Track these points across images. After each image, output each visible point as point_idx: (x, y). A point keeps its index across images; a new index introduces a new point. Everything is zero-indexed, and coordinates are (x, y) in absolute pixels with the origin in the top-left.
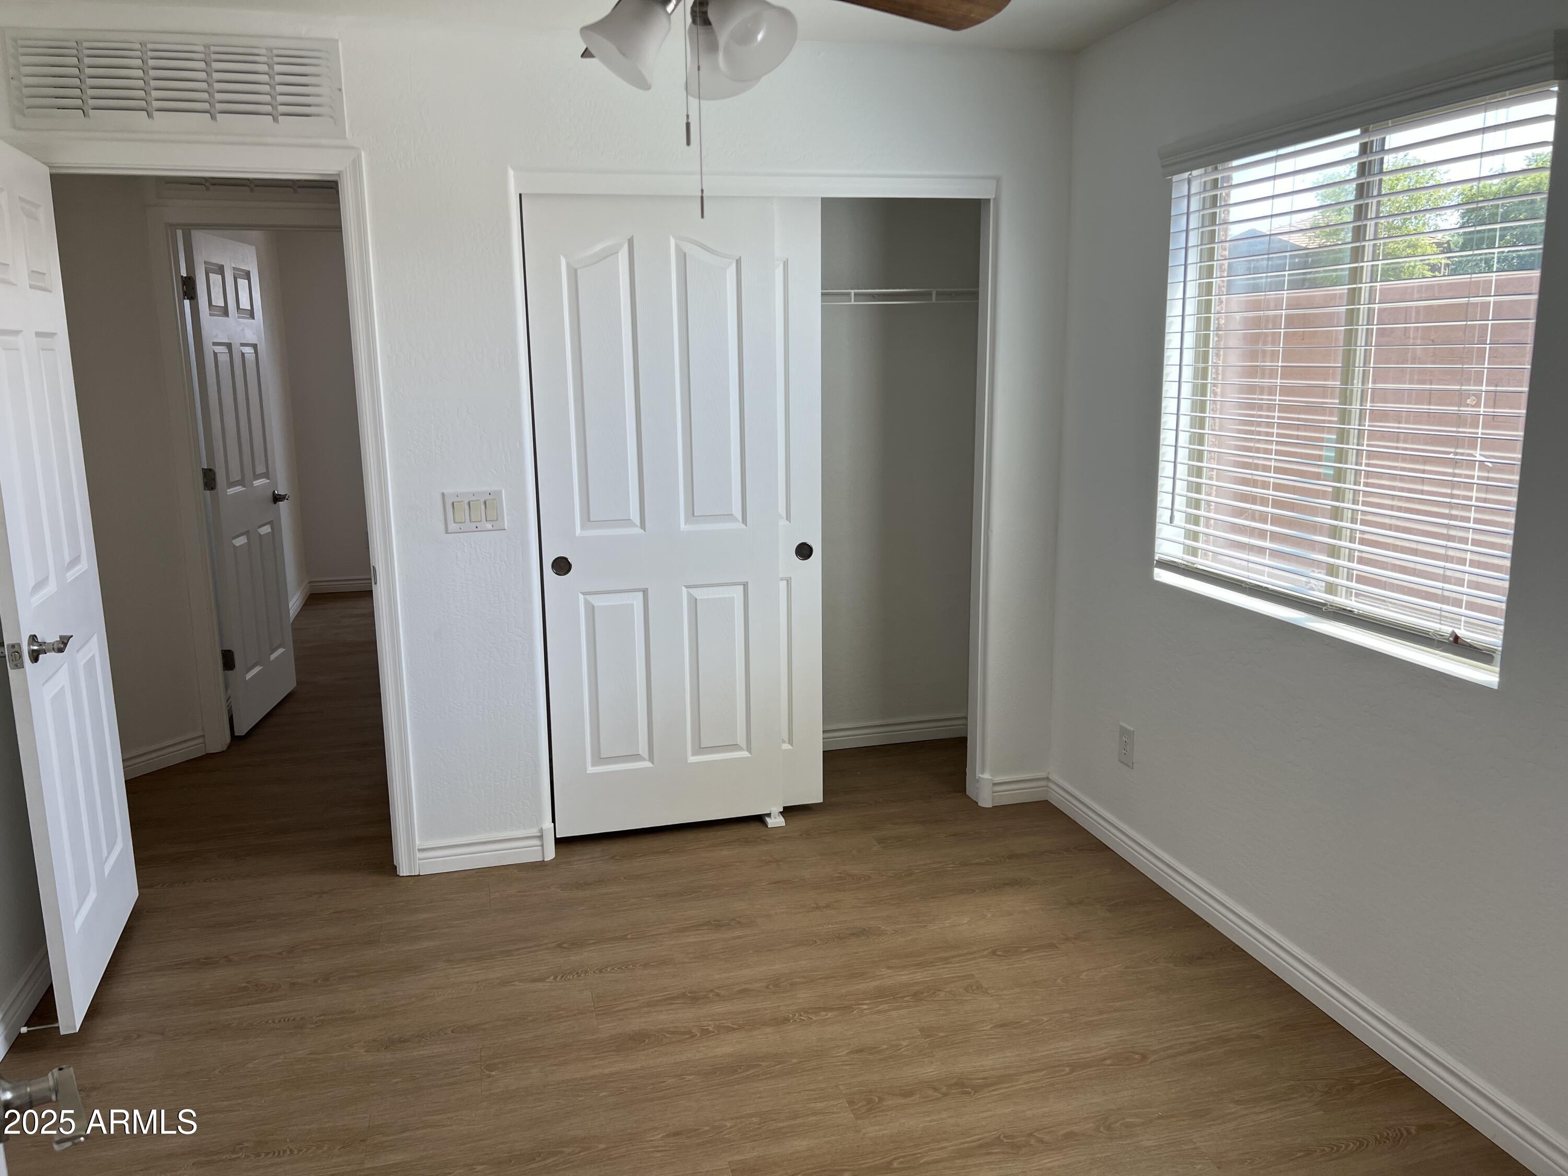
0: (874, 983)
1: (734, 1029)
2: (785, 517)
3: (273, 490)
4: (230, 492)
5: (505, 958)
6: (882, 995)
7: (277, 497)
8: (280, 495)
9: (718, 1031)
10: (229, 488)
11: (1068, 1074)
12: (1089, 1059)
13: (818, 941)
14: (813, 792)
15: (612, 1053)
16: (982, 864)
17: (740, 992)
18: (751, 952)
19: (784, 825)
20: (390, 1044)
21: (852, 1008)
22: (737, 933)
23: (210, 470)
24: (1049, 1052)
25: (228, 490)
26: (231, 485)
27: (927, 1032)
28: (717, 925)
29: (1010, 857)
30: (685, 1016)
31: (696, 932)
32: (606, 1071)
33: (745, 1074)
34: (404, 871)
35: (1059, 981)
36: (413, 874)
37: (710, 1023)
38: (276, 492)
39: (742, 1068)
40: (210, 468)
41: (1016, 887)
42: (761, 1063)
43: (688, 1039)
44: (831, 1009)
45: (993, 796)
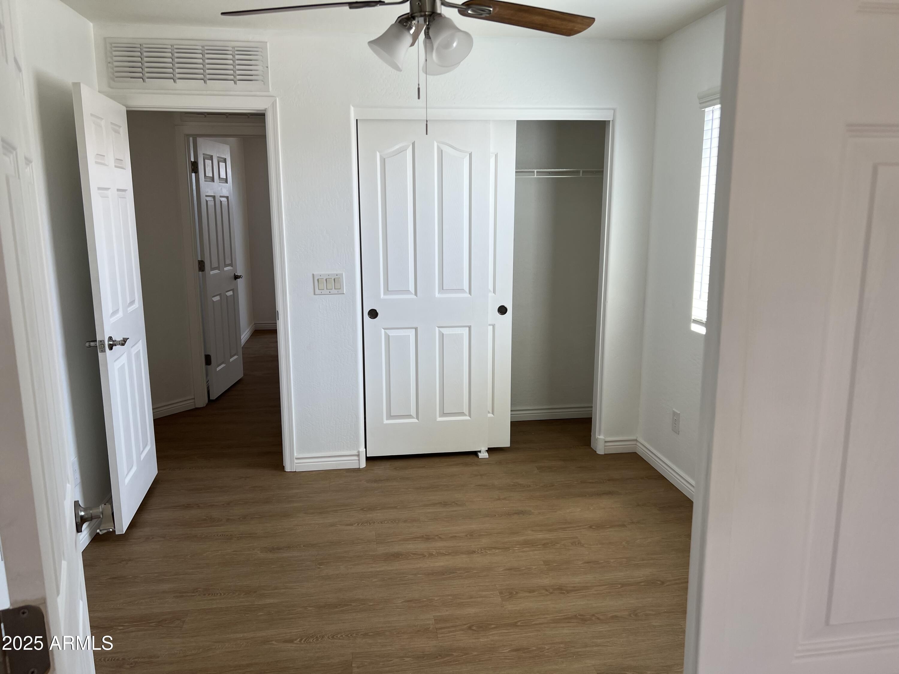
0: (523, 538)
1: (446, 555)
2: (492, 291)
3: (234, 273)
4: (212, 273)
5: (335, 514)
6: (527, 543)
7: (237, 276)
8: (238, 275)
9: (437, 555)
10: (211, 271)
11: (620, 588)
12: (632, 582)
13: (496, 515)
14: (505, 441)
15: (382, 561)
16: (593, 483)
17: (451, 537)
18: (461, 518)
19: (488, 457)
20: (272, 550)
21: (509, 549)
22: (454, 509)
23: (202, 261)
24: (611, 577)
25: (211, 272)
26: (213, 269)
27: (547, 563)
28: (445, 504)
29: (609, 480)
30: (421, 546)
31: (434, 507)
32: (378, 570)
33: (449, 576)
34: (288, 469)
35: (624, 543)
36: (293, 471)
37: (434, 551)
38: (236, 274)
39: (447, 573)
40: (202, 260)
41: (610, 495)
42: (457, 571)
43: (422, 557)
44: (499, 549)
45: (605, 449)
